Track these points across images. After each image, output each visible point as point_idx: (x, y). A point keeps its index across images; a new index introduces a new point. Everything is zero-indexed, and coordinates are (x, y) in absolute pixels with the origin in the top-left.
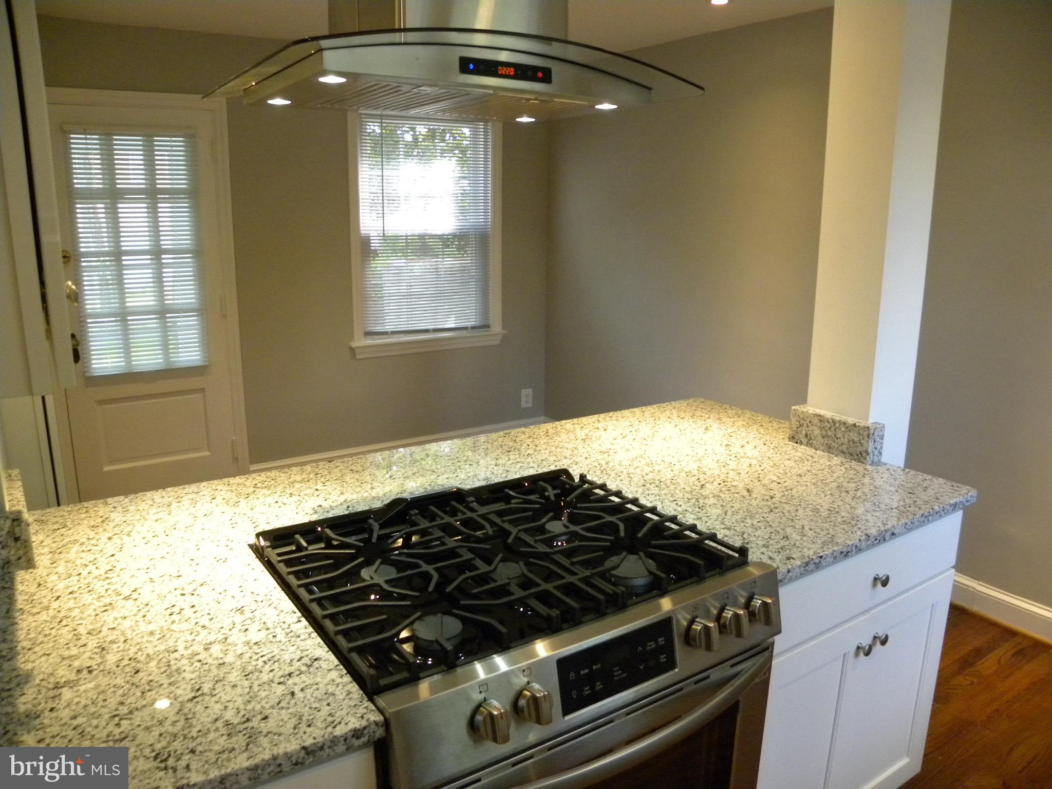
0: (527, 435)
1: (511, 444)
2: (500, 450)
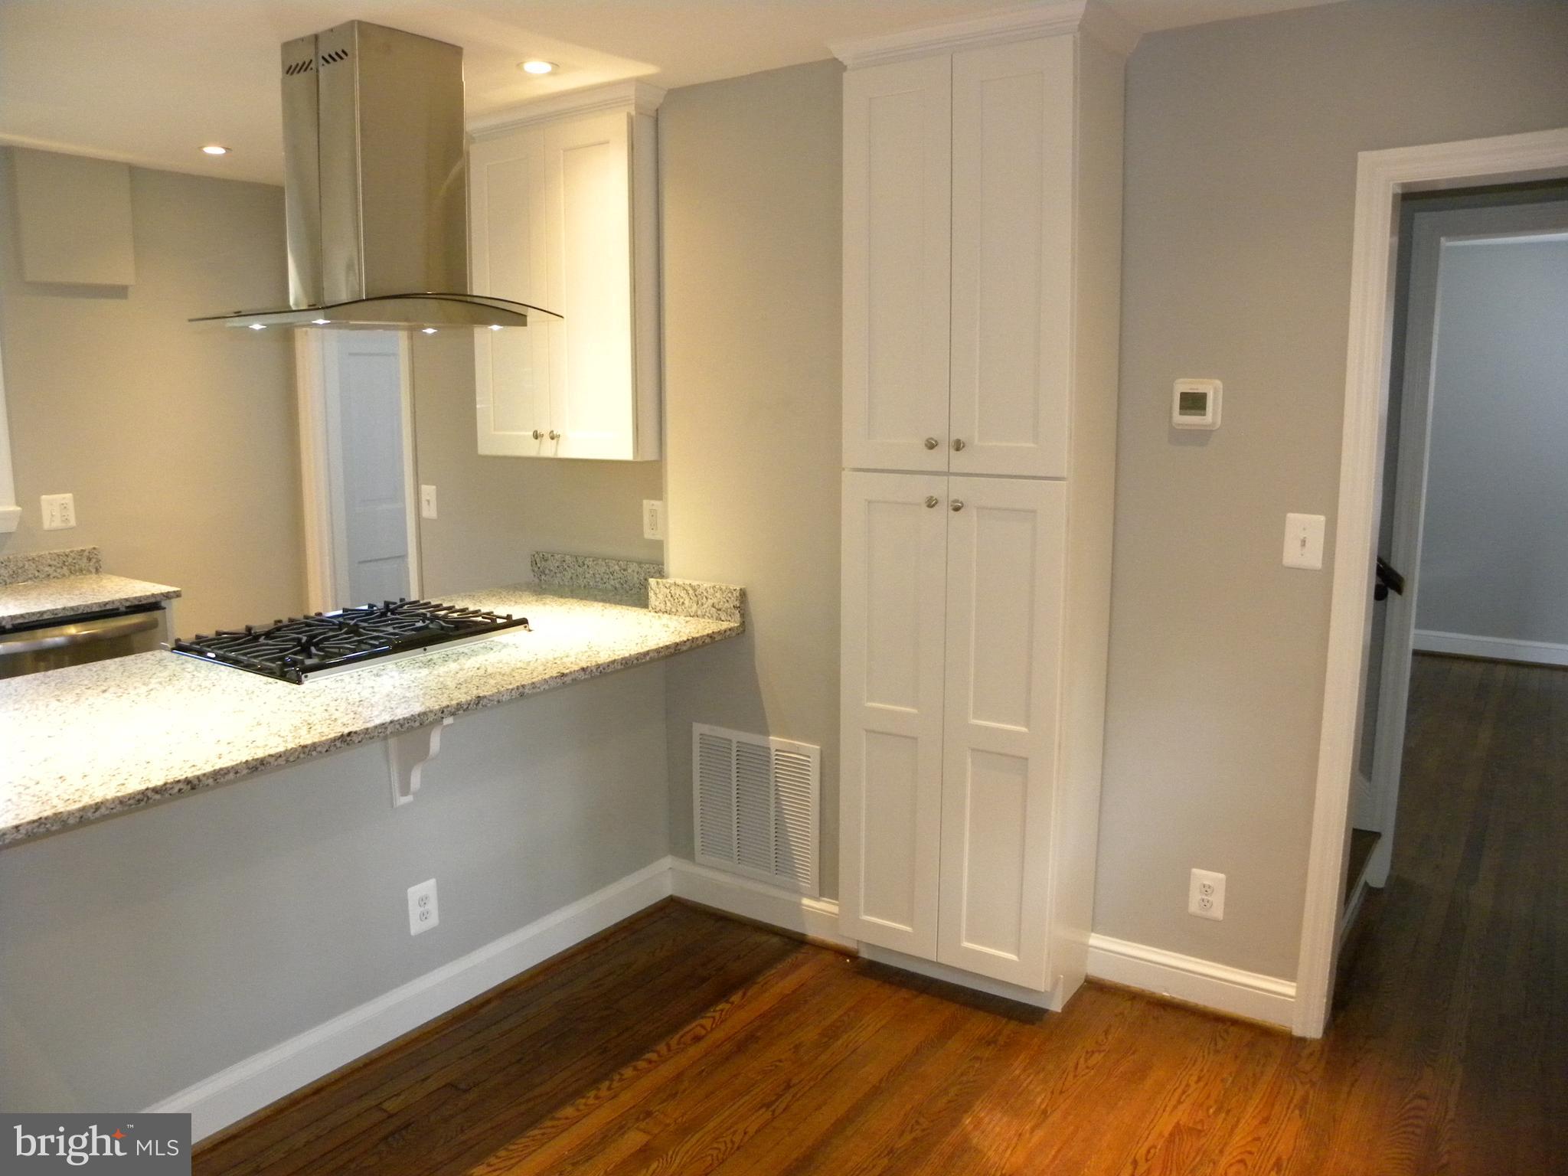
0: (339, 722)
1: (360, 709)
2: (372, 702)
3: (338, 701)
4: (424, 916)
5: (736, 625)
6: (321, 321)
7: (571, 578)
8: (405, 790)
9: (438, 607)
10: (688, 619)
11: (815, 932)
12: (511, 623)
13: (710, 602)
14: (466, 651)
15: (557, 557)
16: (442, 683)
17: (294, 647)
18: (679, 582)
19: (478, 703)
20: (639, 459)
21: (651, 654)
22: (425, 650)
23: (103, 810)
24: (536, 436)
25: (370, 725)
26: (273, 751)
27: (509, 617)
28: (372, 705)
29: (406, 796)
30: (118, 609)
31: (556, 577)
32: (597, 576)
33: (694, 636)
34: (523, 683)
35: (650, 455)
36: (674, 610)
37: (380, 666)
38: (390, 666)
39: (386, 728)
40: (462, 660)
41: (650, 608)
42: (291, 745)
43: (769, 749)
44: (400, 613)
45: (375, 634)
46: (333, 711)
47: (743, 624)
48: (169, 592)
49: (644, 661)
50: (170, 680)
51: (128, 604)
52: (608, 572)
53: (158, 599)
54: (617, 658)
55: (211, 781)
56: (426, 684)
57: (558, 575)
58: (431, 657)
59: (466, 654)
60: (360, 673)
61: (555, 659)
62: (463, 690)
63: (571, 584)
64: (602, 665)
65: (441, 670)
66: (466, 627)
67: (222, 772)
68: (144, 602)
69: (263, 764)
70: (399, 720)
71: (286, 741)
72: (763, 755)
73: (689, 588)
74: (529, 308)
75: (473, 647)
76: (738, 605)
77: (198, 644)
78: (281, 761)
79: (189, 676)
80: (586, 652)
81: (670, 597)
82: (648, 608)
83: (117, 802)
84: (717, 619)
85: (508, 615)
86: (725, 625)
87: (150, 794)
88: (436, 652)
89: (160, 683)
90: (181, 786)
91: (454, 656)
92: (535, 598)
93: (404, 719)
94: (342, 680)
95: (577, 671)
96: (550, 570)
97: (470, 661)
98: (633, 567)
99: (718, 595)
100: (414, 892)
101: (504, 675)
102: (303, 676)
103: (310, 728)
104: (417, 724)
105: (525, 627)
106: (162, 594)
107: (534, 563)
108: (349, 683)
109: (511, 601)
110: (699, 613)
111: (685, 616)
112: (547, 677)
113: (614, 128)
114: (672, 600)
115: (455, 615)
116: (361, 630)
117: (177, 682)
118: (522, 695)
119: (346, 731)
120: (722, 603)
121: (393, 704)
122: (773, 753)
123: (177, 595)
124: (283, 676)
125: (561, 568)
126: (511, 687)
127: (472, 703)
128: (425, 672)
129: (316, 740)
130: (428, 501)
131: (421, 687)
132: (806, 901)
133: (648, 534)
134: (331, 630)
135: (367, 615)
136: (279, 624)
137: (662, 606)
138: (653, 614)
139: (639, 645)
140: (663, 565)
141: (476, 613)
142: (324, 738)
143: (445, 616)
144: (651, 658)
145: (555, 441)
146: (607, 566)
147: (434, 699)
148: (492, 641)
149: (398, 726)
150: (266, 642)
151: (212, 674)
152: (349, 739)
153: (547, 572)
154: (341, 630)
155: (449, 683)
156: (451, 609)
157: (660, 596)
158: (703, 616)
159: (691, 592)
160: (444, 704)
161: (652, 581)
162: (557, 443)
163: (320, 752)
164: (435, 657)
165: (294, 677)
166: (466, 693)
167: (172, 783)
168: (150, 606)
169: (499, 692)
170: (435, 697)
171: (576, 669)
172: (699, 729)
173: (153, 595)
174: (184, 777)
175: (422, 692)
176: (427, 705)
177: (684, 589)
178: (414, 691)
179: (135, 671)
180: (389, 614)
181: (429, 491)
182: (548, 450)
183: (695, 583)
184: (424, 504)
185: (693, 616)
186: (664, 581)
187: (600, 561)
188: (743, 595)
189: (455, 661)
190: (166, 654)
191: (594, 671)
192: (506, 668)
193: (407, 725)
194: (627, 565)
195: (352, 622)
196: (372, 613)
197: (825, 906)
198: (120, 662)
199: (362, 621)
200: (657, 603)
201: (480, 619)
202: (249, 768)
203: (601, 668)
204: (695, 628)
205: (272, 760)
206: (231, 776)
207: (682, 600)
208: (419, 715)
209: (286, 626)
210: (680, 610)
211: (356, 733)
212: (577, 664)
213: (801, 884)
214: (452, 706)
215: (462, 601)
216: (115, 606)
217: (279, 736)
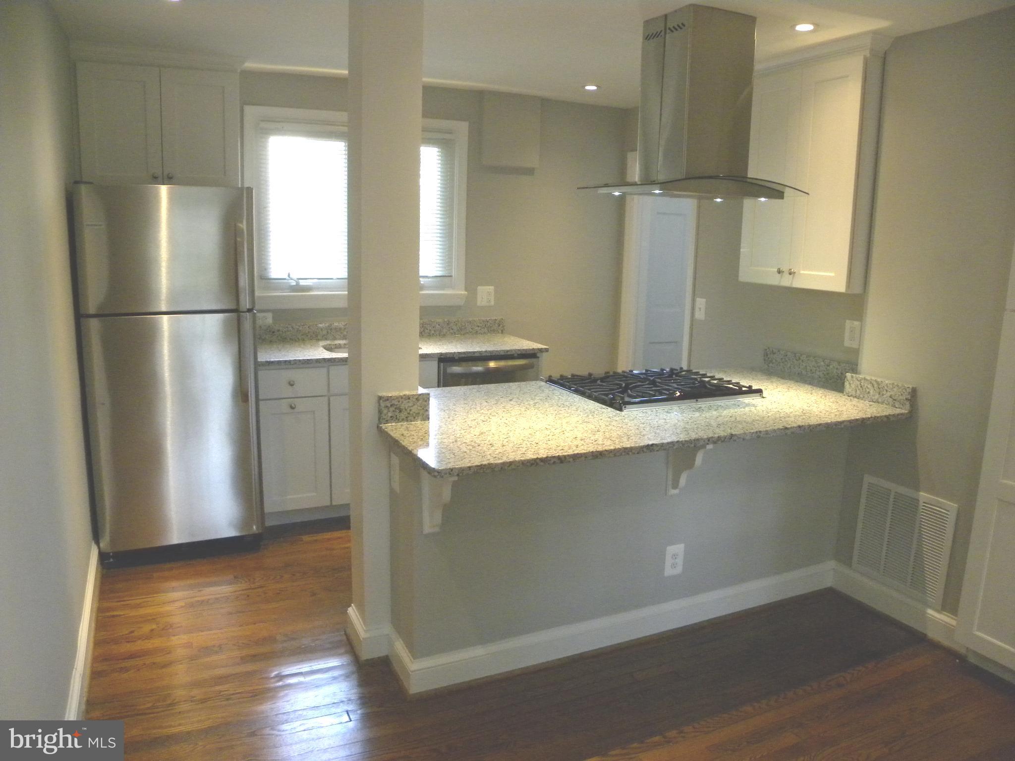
1: (658, 431)
3: (645, 424)
4: (674, 566)
5: (906, 412)
6: (657, 192)
7: (790, 367)
8: (675, 485)
9: (704, 376)
10: (871, 403)
11: (933, 634)
12: (751, 391)
13: (889, 394)
14: (722, 405)
15: (781, 352)
16: (708, 423)
17: (618, 389)
18: (868, 378)
19: (731, 438)
20: (849, 292)
21: (845, 423)
22: (697, 401)
23: (513, 467)
24: (779, 272)
25: (665, 441)
26: (607, 448)
27: (750, 387)
28: (666, 430)
29: (675, 489)
30: (513, 355)
31: (780, 365)
32: (808, 367)
33: (876, 415)
34: (760, 430)
35: (857, 290)
36: (861, 396)
37: (668, 407)
38: (676, 408)
39: (674, 445)
40: (720, 410)
41: (845, 393)
42: (618, 446)
43: (918, 500)
44: (680, 376)
45: (667, 387)
46: (642, 430)
47: (911, 412)
48: (542, 348)
49: (839, 427)
50: (546, 399)
51: (520, 352)
52: (816, 366)
53: (536, 352)
54: (822, 422)
55: (571, 460)
56: (698, 422)
57: (781, 364)
58: (700, 406)
59: (723, 407)
60: (657, 409)
61: (780, 417)
62: (722, 429)
63: (789, 371)
64: (812, 425)
65: (708, 415)
66: (723, 391)
67: (578, 456)
68: (528, 352)
69: (601, 455)
70: (682, 441)
71: (615, 444)
72: (914, 503)
73: (874, 383)
74: (787, 187)
75: (727, 403)
76: (909, 398)
77: (562, 380)
78: (611, 455)
79: (556, 398)
80: (801, 416)
81: (860, 387)
82: (843, 393)
83: (521, 463)
84: (892, 406)
85: (749, 386)
86: (898, 411)
87: (538, 461)
88: (704, 403)
89: (541, 400)
90: (555, 460)
91: (715, 407)
92: (766, 377)
93: (685, 441)
94: (646, 412)
95: (796, 427)
96: (776, 361)
97: (725, 412)
98: (835, 364)
99: (895, 389)
100: (671, 550)
101: (747, 423)
102: (623, 407)
103: (629, 438)
104: (693, 445)
105: (761, 395)
106: (538, 349)
107: (766, 355)
108: (651, 415)
109: (750, 377)
110: (880, 400)
111: (869, 402)
112: (776, 428)
113: (854, 66)
114: (861, 389)
115: (715, 382)
116: (657, 384)
117: (550, 401)
118: (759, 437)
119: (651, 443)
120: (897, 396)
121: (678, 431)
122: (921, 503)
123: (547, 350)
124: (611, 404)
125: (784, 360)
126: (752, 431)
127: (727, 437)
128: (697, 414)
129: (633, 446)
130: (700, 309)
131: (695, 423)
132: (930, 611)
133: (847, 343)
134: (640, 381)
135: (660, 375)
136: (608, 374)
137: (854, 393)
138: (847, 397)
139: (837, 416)
140: (857, 365)
141: (729, 382)
142: (637, 445)
143: (709, 382)
144: (845, 426)
145: (792, 275)
146: (816, 362)
147: (703, 432)
148: (739, 401)
149: (681, 445)
150: (601, 383)
151: (569, 398)
152: (651, 448)
153: (774, 361)
154: (645, 382)
155: (712, 423)
156: (713, 378)
157: (853, 386)
158: (882, 403)
159: (876, 386)
160: (711, 435)
161: (848, 375)
162: (793, 277)
163: (634, 453)
164: (703, 406)
165: (617, 406)
166: (723, 431)
167: (550, 457)
168: (531, 355)
169: (745, 433)
170: (704, 430)
171: (795, 426)
172: (868, 479)
173: (533, 349)
174: (557, 455)
175: (696, 426)
176: (700, 435)
177: (871, 383)
178: (691, 425)
179: (526, 391)
180: (674, 376)
181: (701, 302)
182: (786, 281)
183: (879, 380)
184: (697, 309)
185: (875, 402)
186: (858, 376)
187: (811, 358)
188: (914, 392)
189: (716, 410)
190: (543, 383)
191: (807, 429)
192: (748, 419)
193: (686, 445)
194: (830, 362)
195: (652, 378)
196: (663, 374)
197: (945, 618)
198: (518, 385)
199: (658, 378)
200: (850, 390)
201: (731, 386)
202: (593, 456)
203: (811, 428)
204: (876, 410)
205: (606, 453)
206: (583, 458)
207: (868, 390)
208: (694, 440)
209: (612, 376)
210: (866, 396)
211: (656, 445)
212: (795, 423)
213: (929, 599)
214: (714, 437)
215: (718, 373)
216: (512, 353)
217: (611, 440)
